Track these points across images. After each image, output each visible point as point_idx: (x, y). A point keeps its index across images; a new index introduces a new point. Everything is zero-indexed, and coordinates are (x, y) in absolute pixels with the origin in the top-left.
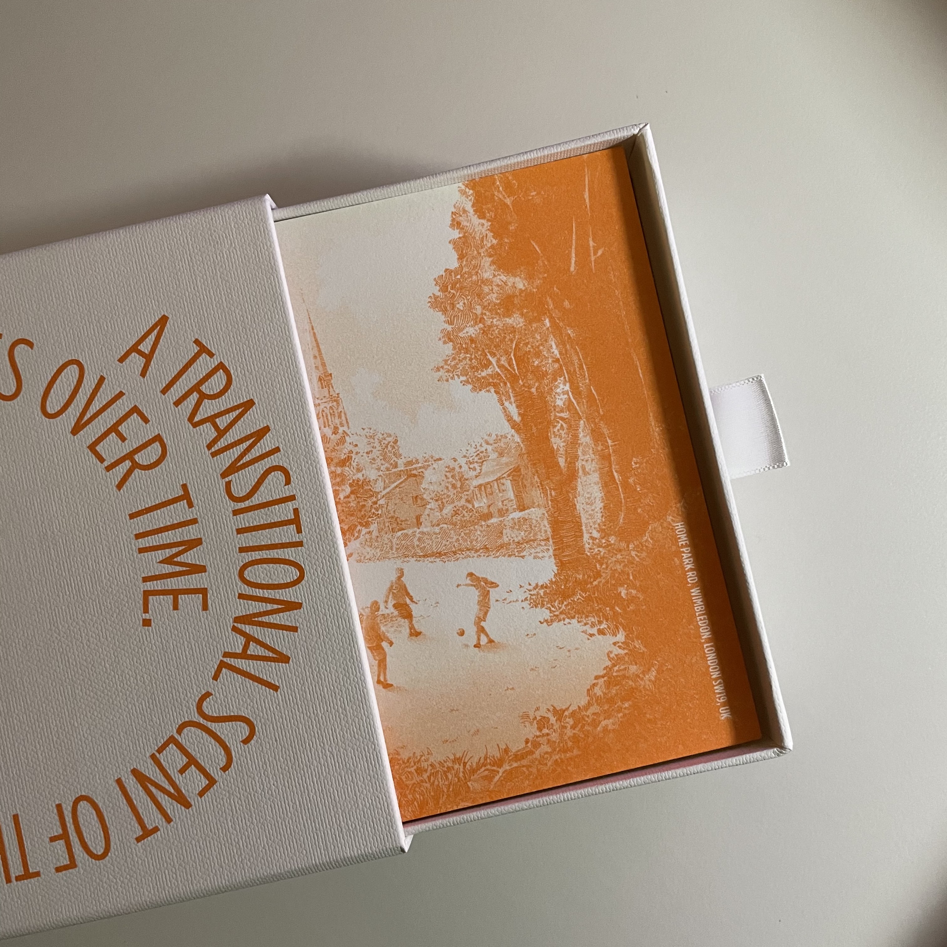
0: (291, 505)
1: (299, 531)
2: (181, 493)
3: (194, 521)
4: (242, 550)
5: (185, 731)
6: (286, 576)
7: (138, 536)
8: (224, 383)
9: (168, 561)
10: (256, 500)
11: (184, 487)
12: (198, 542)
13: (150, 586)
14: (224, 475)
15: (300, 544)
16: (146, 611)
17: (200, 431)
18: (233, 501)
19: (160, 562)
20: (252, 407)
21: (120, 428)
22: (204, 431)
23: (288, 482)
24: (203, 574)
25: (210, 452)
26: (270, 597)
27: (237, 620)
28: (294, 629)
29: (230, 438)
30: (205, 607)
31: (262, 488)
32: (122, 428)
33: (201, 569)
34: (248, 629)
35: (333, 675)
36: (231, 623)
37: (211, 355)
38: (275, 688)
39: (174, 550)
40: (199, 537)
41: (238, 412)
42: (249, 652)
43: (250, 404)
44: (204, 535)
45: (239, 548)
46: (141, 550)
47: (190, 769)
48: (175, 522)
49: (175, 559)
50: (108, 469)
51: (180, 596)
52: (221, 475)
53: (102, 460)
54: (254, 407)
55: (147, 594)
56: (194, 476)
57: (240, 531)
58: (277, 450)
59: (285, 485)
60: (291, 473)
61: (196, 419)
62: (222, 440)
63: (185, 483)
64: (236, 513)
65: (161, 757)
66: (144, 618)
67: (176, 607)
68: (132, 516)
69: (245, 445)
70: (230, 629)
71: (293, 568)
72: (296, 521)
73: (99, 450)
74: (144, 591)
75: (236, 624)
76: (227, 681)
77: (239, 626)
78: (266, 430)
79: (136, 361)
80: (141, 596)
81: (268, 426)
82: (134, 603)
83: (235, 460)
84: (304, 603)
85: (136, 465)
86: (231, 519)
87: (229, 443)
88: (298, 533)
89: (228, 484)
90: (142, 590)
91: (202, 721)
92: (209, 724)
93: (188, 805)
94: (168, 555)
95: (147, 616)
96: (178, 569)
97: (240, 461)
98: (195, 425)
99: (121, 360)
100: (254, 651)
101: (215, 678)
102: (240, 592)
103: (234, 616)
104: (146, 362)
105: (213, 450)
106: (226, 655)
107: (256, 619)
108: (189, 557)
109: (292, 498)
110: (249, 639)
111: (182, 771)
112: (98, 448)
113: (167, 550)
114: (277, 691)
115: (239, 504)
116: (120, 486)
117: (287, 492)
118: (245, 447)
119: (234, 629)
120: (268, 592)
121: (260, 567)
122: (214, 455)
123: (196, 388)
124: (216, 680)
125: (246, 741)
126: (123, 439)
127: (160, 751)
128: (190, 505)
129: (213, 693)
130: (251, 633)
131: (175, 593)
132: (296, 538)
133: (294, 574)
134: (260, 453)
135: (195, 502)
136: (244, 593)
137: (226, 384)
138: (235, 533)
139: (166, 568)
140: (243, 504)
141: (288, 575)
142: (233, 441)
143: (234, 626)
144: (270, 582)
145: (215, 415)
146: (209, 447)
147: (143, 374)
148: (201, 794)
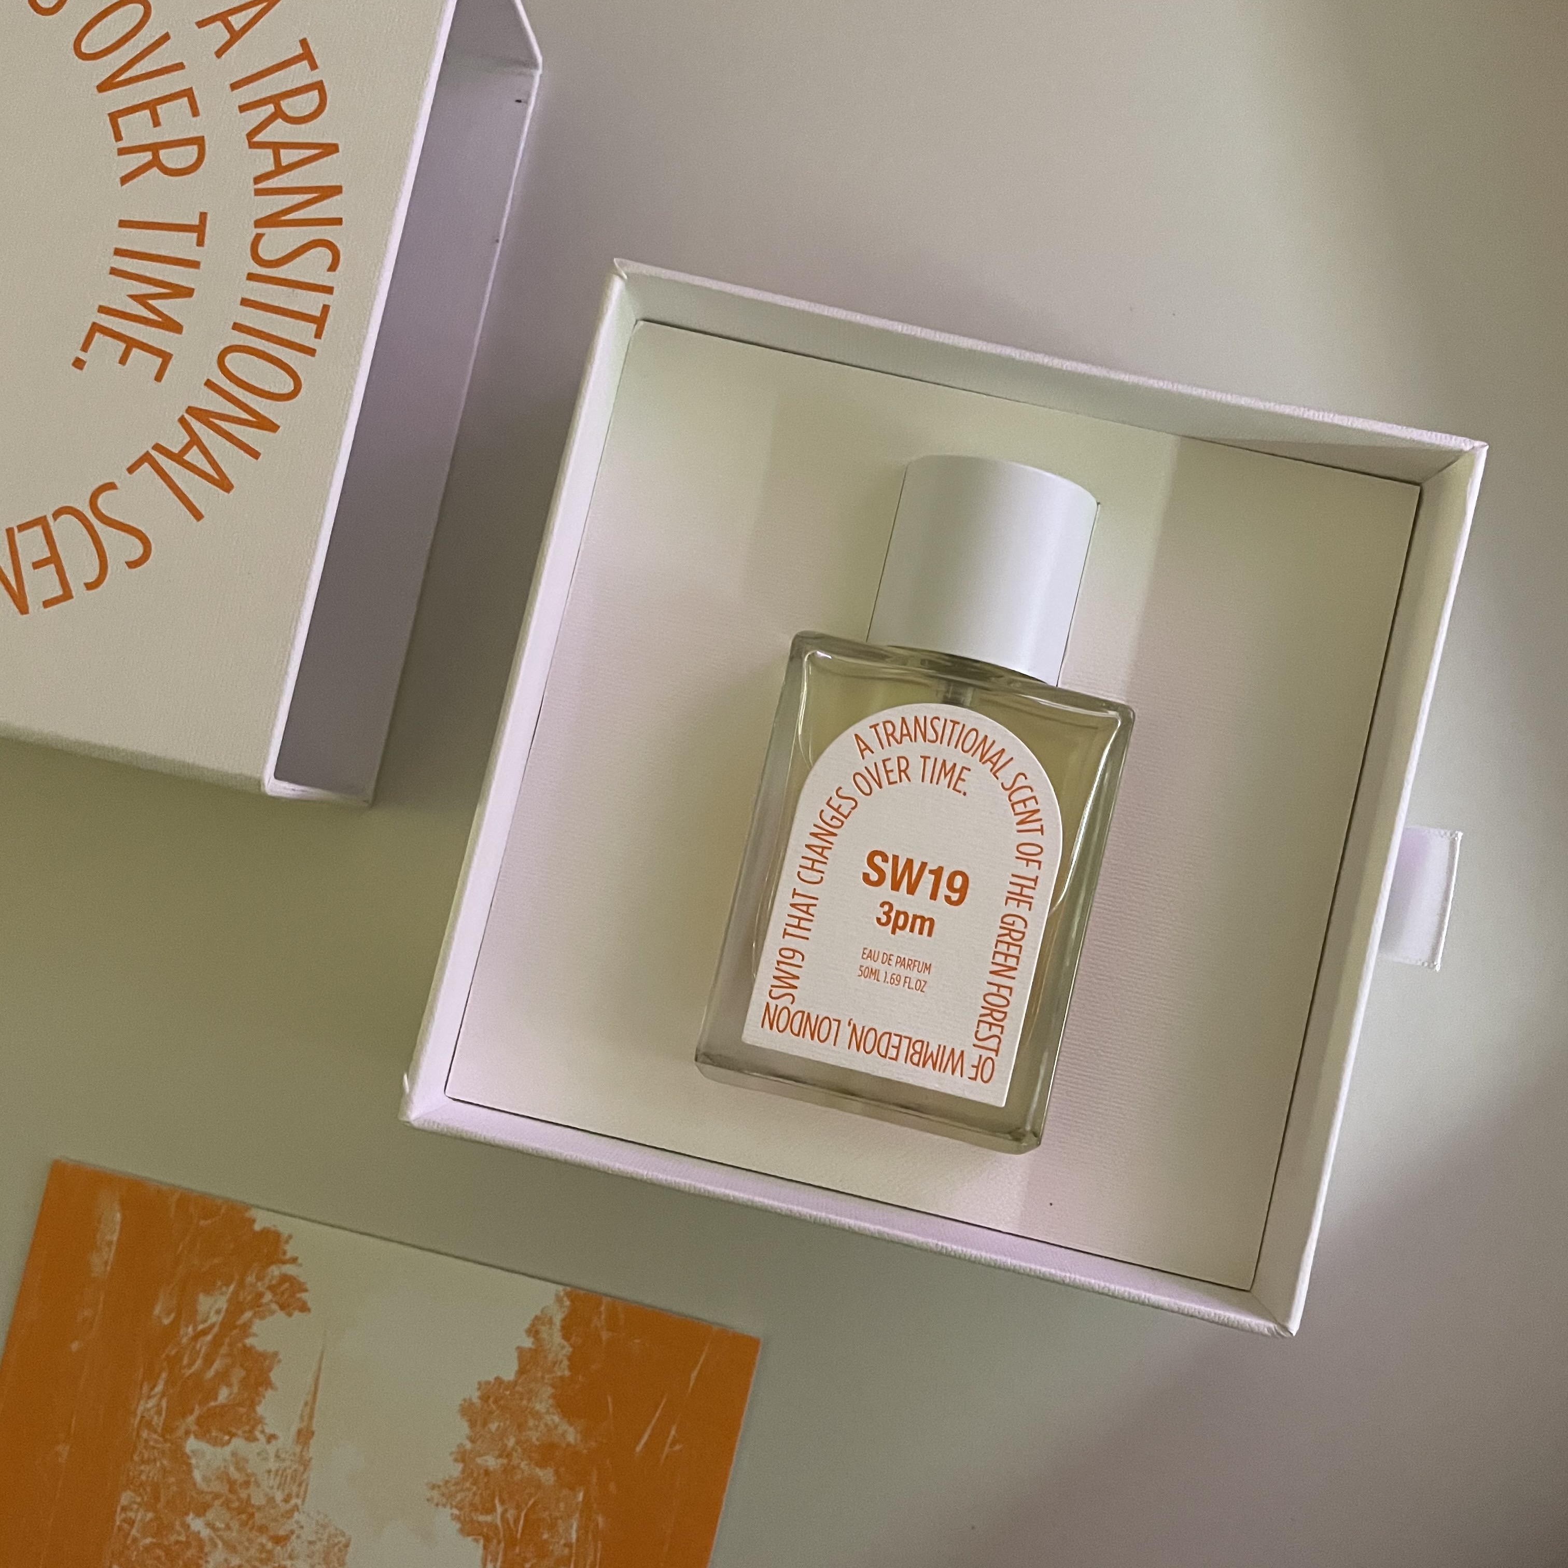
0: (324, 298)
1: (318, 335)
2: (196, 222)
3: (195, 265)
4: (237, 327)
5: (64, 517)
7: (118, 252)
8: (313, 109)
9: (141, 299)
10: (285, 272)
11: (203, 216)
12: (187, 292)
13: (104, 320)
14: (258, 223)
15: (311, 352)
16: (85, 348)
17: (256, 154)
19: (130, 296)
20: (333, 153)
22: (259, 157)
23: (333, 267)
24: (176, 335)
25: (255, 187)
26: (245, 401)
27: (190, 410)
28: (255, 454)
30: (159, 378)
31: (297, 261)
32: (162, 110)
33: (176, 328)
34: (196, 425)
36: (182, 412)
37: (314, 66)
38: (198, 516)
39: (155, 290)
40: (192, 287)
41: (312, 152)
42: (186, 457)
43: (332, 149)
45: (235, 323)
46: (114, 271)
47: (47, 567)
48: (172, 255)
49: (150, 302)
50: (122, 152)
51: (134, 349)
52: (255, 222)
53: (118, 137)
55: (96, 328)
57: (245, 302)
59: (328, 270)
60: (342, 259)
61: (257, 139)
62: (277, 178)
63: (206, 211)
64: (251, 277)
65: (18, 536)
66: (78, 356)
67: (123, 361)
68: (123, 224)
69: (302, 198)
70: (176, 418)
71: (289, 377)
72: (320, 322)
74: (94, 323)
75: (186, 415)
77: (190, 419)
78: (336, 190)
79: (218, 32)
81: (341, 186)
82: (74, 332)
85: (156, 162)
86: (242, 282)
87: (284, 186)
88: (316, 337)
89: (259, 237)
91: (89, 514)
92: (96, 523)
93: (24, 610)
94: (143, 292)
95: (82, 356)
96: (148, 314)
97: (286, 214)
98: (253, 145)
99: (201, 24)
102: (210, 378)
103: (189, 404)
104: (230, 40)
105: (260, 186)
106: (157, 447)
107: (215, 420)
108: (166, 306)
109: (329, 290)
110: (195, 440)
111: (37, 565)
112: (120, 121)
113: (145, 286)
114: (198, 520)
115: (260, 268)
116: (125, 180)
117: (326, 279)
119: (182, 420)
120: (244, 394)
121: (248, 359)
122: (258, 192)
123: (275, 100)
124: (131, 473)
125: (132, 565)
126: (156, 123)
127: (22, 528)
128: (200, 243)
129: (120, 488)
131: (131, 343)
132: (311, 342)
133: (286, 385)
134: (316, 217)
135: (207, 241)
136: (214, 380)
138: (239, 301)
139: (134, 307)
140: (265, 269)
142: (289, 185)
143: (183, 417)
144: (253, 383)
145: (283, 143)
146: (257, 180)
147: (219, 53)
148: (47, 604)
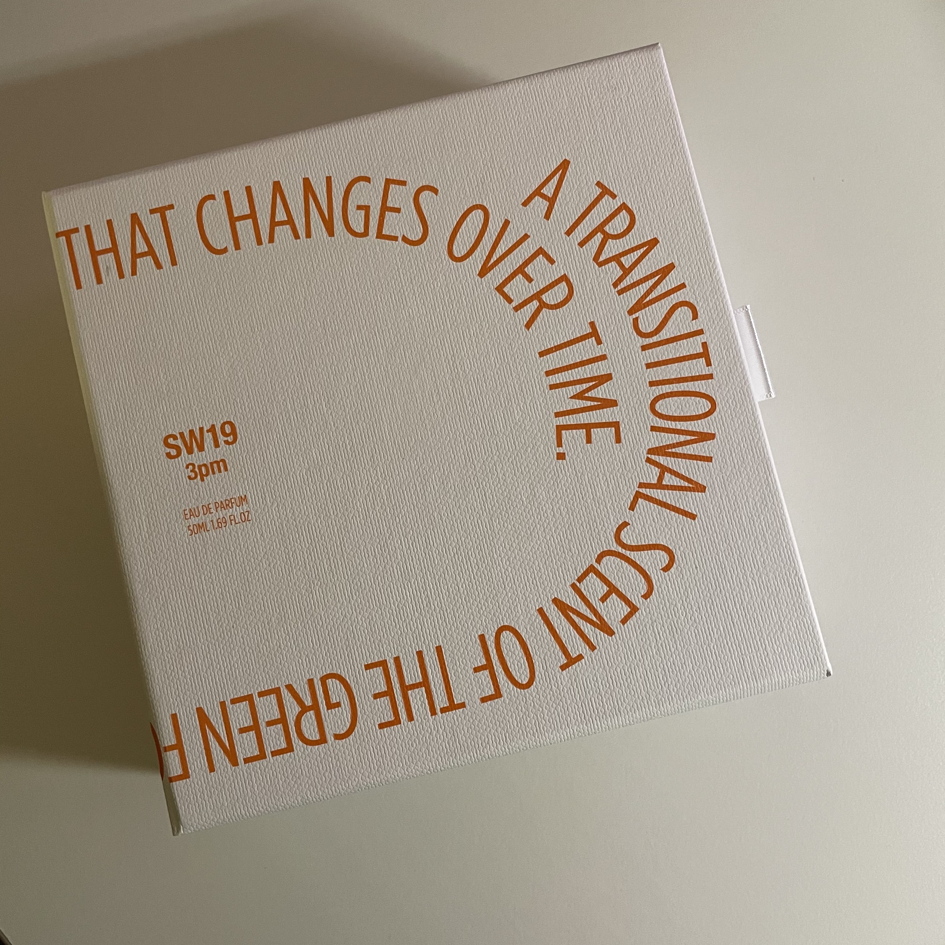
0: (699, 339)
1: (709, 364)
2: (589, 330)
3: (603, 357)
4: (652, 384)
5: (604, 560)
6: (698, 408)
7: (548, 373)
8: (628, 223)
9: (579, 396)
10: (664, 335)
11: (592, 324)
12: (608, 377)
13: (563, 421)
14: (631, 312)
15: (710, 376)
16: (560, 444)
17: (606, 269)
18: (641, 336)
19: (571, 398)
20: (656, 245)
21: (526, 269)
22: (609, 270)
23: (695, 316)
24: (615, 408)
25: (616, 290)
26: (683, 428)
27: (650, 451)
28: (709, 459)
29: (635, 275)
30: (618, 440)
31: (670, 323)
32: (529, 270)
33: (613, 403)
34: (662, 460)
35: (751, 504)
36: (645, 455)
37: (614, 196)
38: (693, 517)
39: (585, 386)
40: (609, 372)
41: (642, 250)
42: (664, 483)
43: (654, 242)
44: (614, 371)
45: (650, 382)
46: (553, 387)
47: (611, 597)
48: (585, 359)
49: (586, 395)
50: (516, 309)
51: (592, 430)
52: (628, 312)
53: (510, 301)
54: (658, 245)
55: (560, 429)
56: (601, 314)
57: (649, 366)
58: (683, 286)
59: (693, 320)
60: (698, 308)
61: (601, 259)
62: (628, 278)
63: (592, 320)
64: (644, 348)
65: (582, 587)
66: (558, 451)
67: (589, 441)
68: (542, 354)
69: (651, 282)
70: (644, 461)
71: (704, 400)
72: (705, 354)
73: (506, 291)
74: (557, 426)
75: (649, 456)
76: (644, 511)
77: (653, 457)
78: (671, 267)
79: (540, 204)
80: (554, 430)
81: (673, 263)
82: (547, 437)
83: (642, 297)
84: (717, 434)
85: (543, 305)
86: (640, 354)
87: (635, 280)
88: (708, 366)
89: (636, 320)
90: (555, 425)
91: (620, 550)
92: (628, 553)
93: (611, 633)
94: (578, 391)
95: (561, 450)
96: (589, 403)
97: (646, 298)
98: (600, 265)
99: (525, 204)
100: (669, 481)
101: (632, 508)
102: (652, 425)
103: (647, 448)
104: (550, 204)
105: (619, 288)
106: (641, 485)
107: (670, 450)
108: (600, 392)
109: (700, 332)
110: (664, 469)
111: (604, 599)
112: (506, 290)
113: (578, 386)
114: (694, 519)
115: (647, 339)
116: (528, 325)
117: (695, 326)
118: (651, 284)
119: (648, 460)
120: (680, 424)
121: (671, 401)
122: (620, 292)
123: (600, 228)
124: (633, 510)
125: (666, 569)
126: (530, 280)
127: (580, 580)
128: (599, 342)
129: (631, 523)
130: (666, 464)
131: (588, 427)
132: (706, 371)
133: (705, 406)
134: (666, 290)
135: (603, 339)
136: (656, 425)
137: (630, 224)
138: (644, 367)
139: (578, 403)
140: (651, 339)
141: (699, 408)
142: (638, 278)
143: (648, 457)
144: (682, 414)
145: (620, 254)
146: (615, 285)
147: (547, 217)
148: (624, 621)
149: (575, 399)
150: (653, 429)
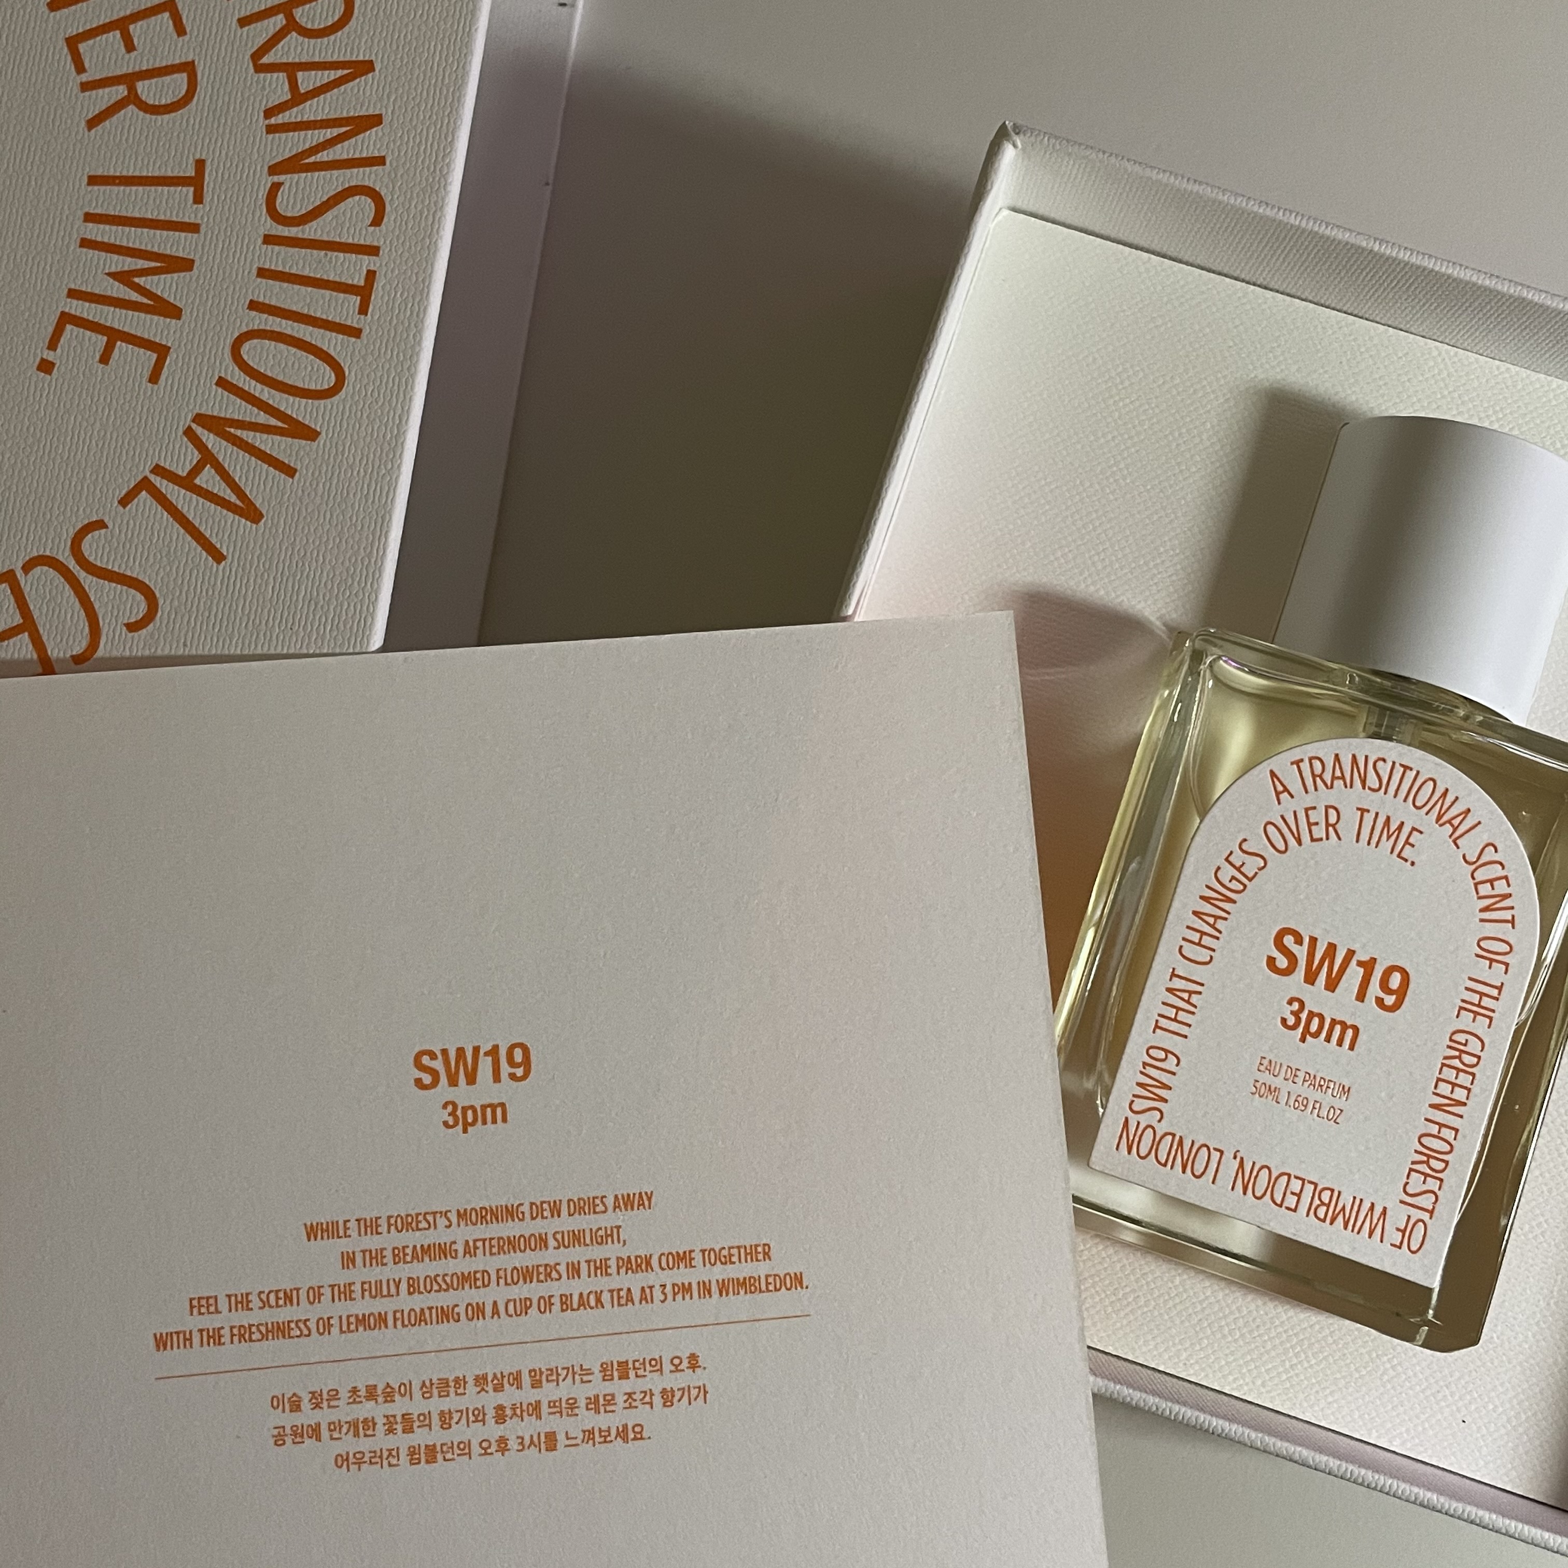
0: (367, 262)
3: (193, 228)
4: (254, 305)
7: (90, 218)
9: (122, 277)
11: (200, 165)
12: (186, 265)
14: (274, 170)
15: (356, 333)
16: (53, 345)
19: (109, 274)
21: (132, 27)
23: (377, 221)
27: (200, 419)
30: (154, 378)
33: (172, 311)
34: (210, 440)
35: (325, 574)
39: (141, 264)
41: (340, 73)
46: (86, 243)
48: (162, 217)
49: (136, 280)
50: (86, 87)
53: (80, 68)
55: (65, 319)
56: (224, 153)
57: (262, 273)
58: (381, 161)
61: (265, 60)
63: (203, 157)
64: (269, 240)
67: (105, 359)
68: (94, 180)
72: (364, 292)
76: (142, 515)
78: (375, 120)
83: (303, 152)
85: (133, 99)
89: (276, 187)
94: (126, 268)
95: (50, 356)
96: (135, 296)
98: (260, 68)
101: (124, 501)
105: (273, 121)
106: (158, 470)
108: (161, 285)
109: (373, 251)
110: (207, 458)
114: (219, 563)
116: (92, 123)
117: (368, 237)
118: (329, 136)
119: (189, 432)
121: (272, 347)
122: (271, 129)
123: (286, 7)
131: (114, 336)
132: (353, 320)
135: (207, 198)
138: (255, 272)
139: (115, 289)
143: (190, 428)
145: (300, 64)
146: (269, 113)
149: (115, 279)
150: (222, 383)
